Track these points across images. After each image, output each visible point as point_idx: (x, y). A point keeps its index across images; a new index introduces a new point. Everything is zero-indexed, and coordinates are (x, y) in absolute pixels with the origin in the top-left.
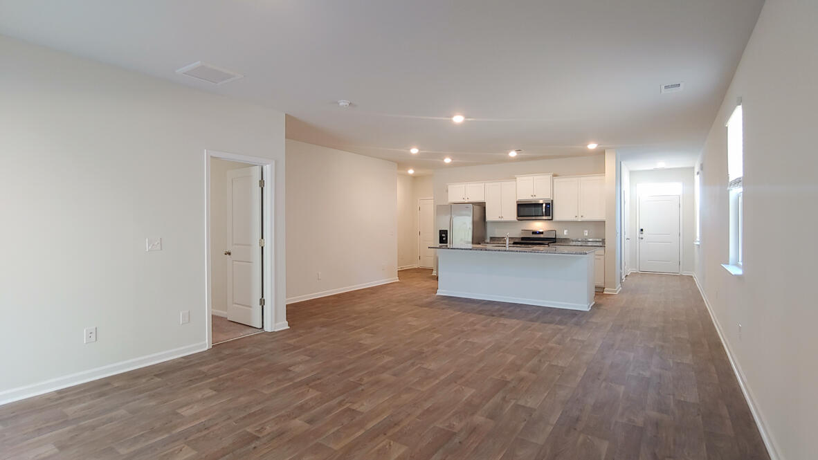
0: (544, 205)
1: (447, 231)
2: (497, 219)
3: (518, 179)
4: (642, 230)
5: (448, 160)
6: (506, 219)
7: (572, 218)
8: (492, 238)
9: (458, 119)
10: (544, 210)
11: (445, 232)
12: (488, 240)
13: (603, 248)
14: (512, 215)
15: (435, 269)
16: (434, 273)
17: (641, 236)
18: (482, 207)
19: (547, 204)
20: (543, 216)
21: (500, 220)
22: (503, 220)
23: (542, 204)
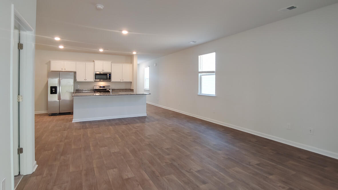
0: (108, 75)
1: (56, 87)
2: (83, 80)
3: (96, 62)
5: (101, 50)
6: (88, 80)
7: (119, 80)
8: (77, 90)
9: (125, 32)
10: (108, 77)
18: (74, 73)
19: (109, 74)
20: (107, 79)
21: (85, 81)
22: (86, 81)
23: (107, 74)
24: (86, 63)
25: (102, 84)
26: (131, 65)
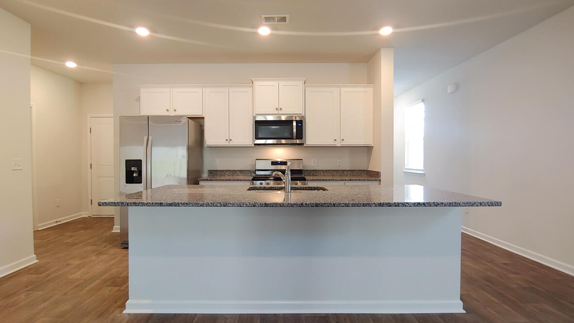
0: (294, 124)
1: (141, 161)
2: (222, 142)
3: (257, 84)
6: (236, 142)
7: (329, 142)
8: (211, 172)
10: (295, 130)
11: (138, 163)
12: (205, 175)
13: (375, 183)
14: (245, 136)
15: (117, 220)
16: (116, 229)
18: (198, 122)
19: (297, 122)
20: (292, 139)
21: (226, 144)
22: (232, 144)
23: (291, 122)
24: (231, 90)
25: (280, 153)
26: (370, 90)
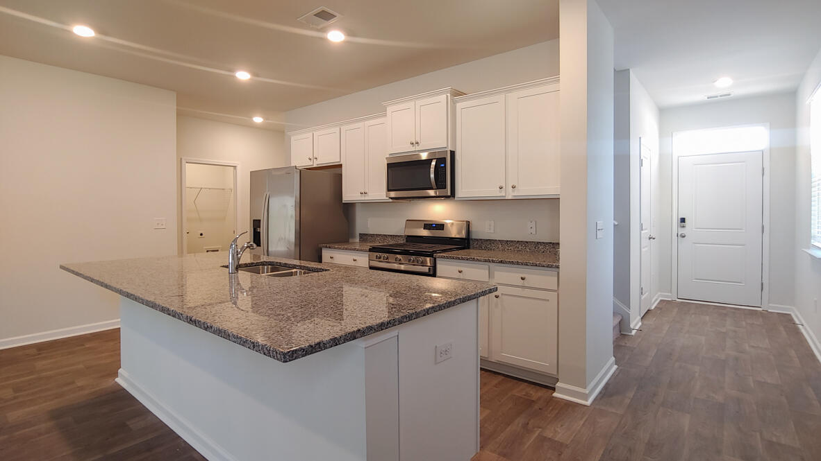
0: (433, 164)
2: (358, 197)
3: (389, 109)
4: (683, 220)
7: (493, 192)
8: (362, 237)
10: (432, 175)
13: (553, 272)
14: (378, 191)
17: (681, 231)
19: (438, 161)
20: (431, 187)
21: (362, 199)
22: (368, 198)
23: (431, 160)
24: (367, 123)
